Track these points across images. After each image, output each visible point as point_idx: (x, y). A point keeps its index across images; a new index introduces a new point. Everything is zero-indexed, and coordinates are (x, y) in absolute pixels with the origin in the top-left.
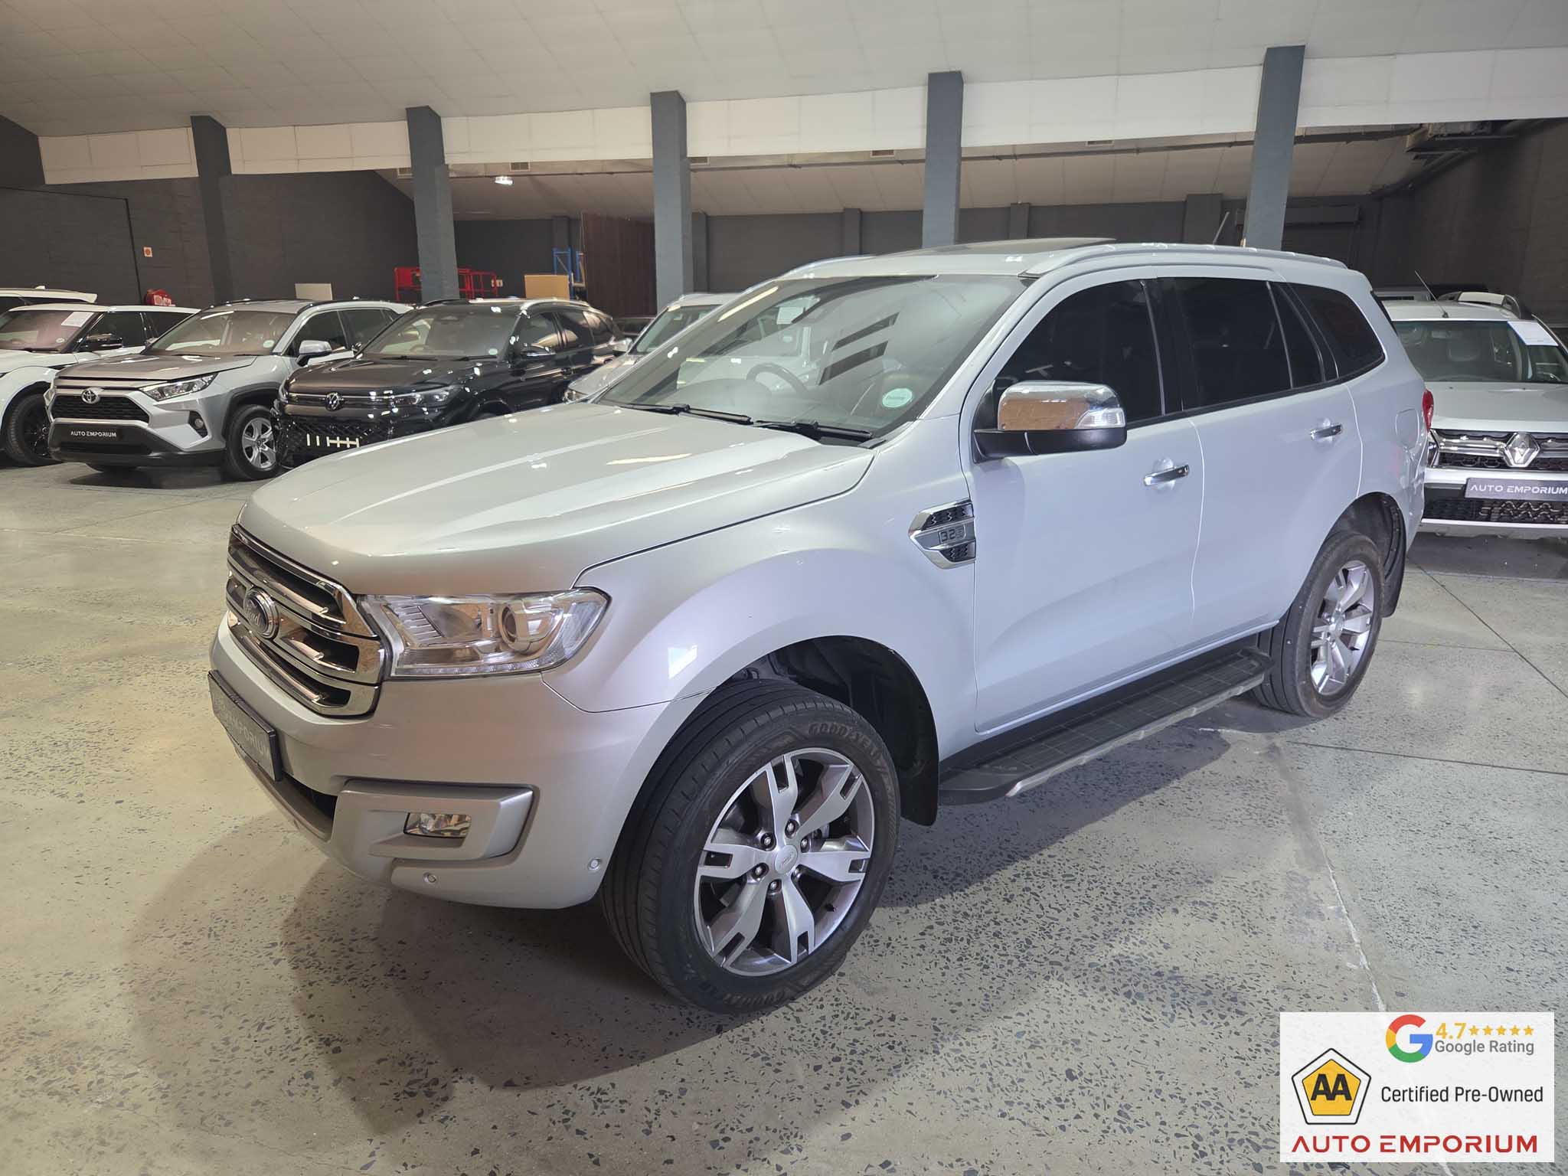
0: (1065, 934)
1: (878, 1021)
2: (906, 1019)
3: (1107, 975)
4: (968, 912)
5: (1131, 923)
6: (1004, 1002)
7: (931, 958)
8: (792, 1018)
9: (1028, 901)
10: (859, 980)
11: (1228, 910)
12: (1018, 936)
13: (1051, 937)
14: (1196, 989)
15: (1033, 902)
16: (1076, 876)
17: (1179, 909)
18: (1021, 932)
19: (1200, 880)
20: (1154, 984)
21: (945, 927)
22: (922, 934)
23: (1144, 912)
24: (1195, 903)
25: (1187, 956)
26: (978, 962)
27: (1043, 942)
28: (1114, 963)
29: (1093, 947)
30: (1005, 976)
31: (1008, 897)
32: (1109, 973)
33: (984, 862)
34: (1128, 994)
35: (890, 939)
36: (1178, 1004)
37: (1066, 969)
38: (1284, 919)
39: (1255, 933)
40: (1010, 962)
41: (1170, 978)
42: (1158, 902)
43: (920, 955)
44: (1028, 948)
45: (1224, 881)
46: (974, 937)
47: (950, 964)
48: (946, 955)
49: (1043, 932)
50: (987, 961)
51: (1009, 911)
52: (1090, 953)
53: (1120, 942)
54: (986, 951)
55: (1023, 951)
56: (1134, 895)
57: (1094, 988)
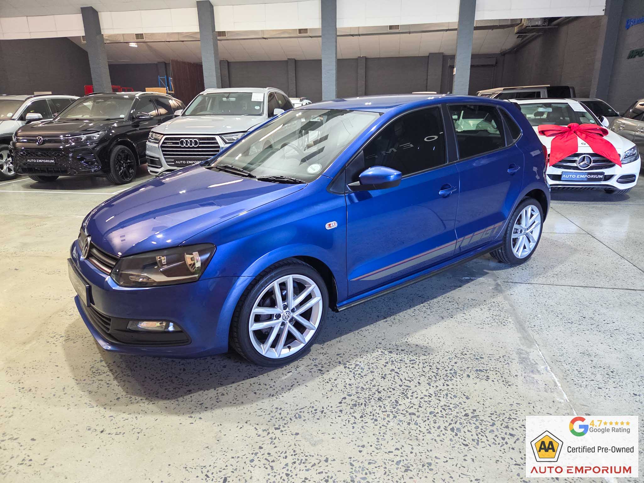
0: (415, 395)
1: (319, 463)
2: (334, 460)
3: (440, 418)
4: (364, 386)
5: (448, 385)
6: (388, 442)
7: (346, 417)
8: (269, 467)
9: (394, 377)
10: (307, 436)
11: (494, 373)
12: (390, 399)
13: (408, 398)
14: (487, 423)
15: (396, 377)
17: (470, 374)
18: (392, 396)
19: (478, 357)
20: (465, 422)
21: (352, 397)
22: (340, 403)
23: (453, 378)
24: (477, 370)
25: (478, 403)
26: (372, 417)
27: (404, 401)
28: (443, 410)
29: (430, 401)
30: (386, 425)
31: (383, 376)
32: (441, 417)
34: (452, 430)
35: (323, 408)
36: (480, 433)
37: (418, 417)
38: (522, 375)
39: (509, 385)
40: (388, 416)
41: (472, 417)
42: (459, 372)
43: (340, 416)
44: (397, 405)
45: (489, 357)
46: (368, 402)
47: (356, 421)
48: (354, 415)
49: (403, 395)
50: (376, 416)
51: (385, 384)
52: (429, 406)
53: (444, 397)
54: (375, 410)
55: (394, 408)
56: (447, 369)
57: (434, 427)
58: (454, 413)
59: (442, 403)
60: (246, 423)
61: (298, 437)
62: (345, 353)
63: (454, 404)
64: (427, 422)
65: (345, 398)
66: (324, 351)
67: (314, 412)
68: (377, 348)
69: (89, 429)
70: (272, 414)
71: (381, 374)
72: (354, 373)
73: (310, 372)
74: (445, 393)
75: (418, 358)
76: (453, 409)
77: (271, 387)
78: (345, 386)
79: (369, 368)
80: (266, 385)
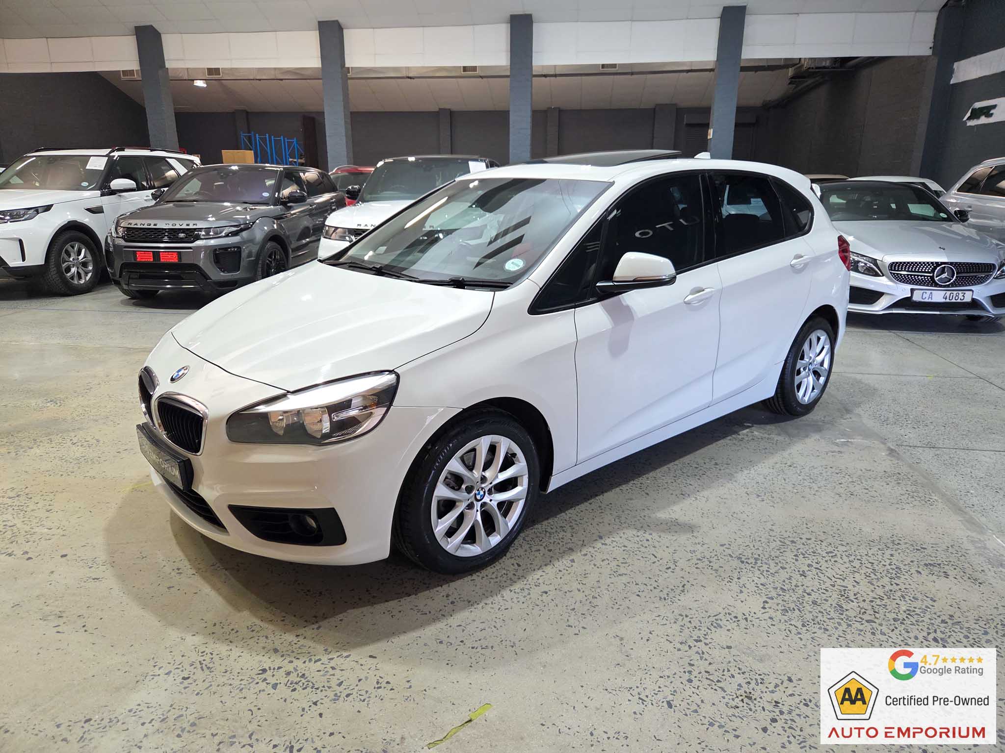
0: (860, 597)
1: (782, 684)
2: (800, 680)
4: (783, 587)
5: (897, 585)
7: (783, 626)
8: (717, 688)
9: (817, 574)
10: (745, 650)
11: (951, 568)
12: (830, 602)
13: (853, 602)
15: (819, 574)
16: (836, 552)
17: (919, 570)
18: (829, 599)
19: (918, 548)
21: (775, 601)
22: (764, 608)
23: (898, 575)
24: (926, 565)
25: (951, 606)
26: (818, 626)
27: (850, 605)
28: (908, 616)
29: (886, 606)
30: (844, 636)
31: (801, 573)
32: (911, 624)
33: (768, 548)
34: (935, 640)
35: (744, 614)
37: (880, 625)
38: (990, 570)
39: (981, 583)
40: (839, 624)
41: (953, 624)
42: (902, 566)
43: (774, 625)
44: (843, 611)
45: (932, 547)
46: (801, 607)
47: (799, 631)
48: (792, 623)
49: (843, 597)
50: (823, 624)
51: (810, 583)
52: (887, 611)
53: (900, 600)
54: (817, 617)
55: (842, 614)
56: (883, 563)
57: (910, 638)
58: (926, 619)
59: (904, 608)
60: (650, 633)
61: (734, 651)
62: (730, 543)
63: (919, 609)
64: (896, 631)
65: (765, 602)
66: (699, 540)
67: (734, 619)
68: (771, 536)
69: (441, 642)
70: (680, 623)
71: (796, 570)
72: (759, 570)
73: (696, 568)
74: (899, 594)
75: (836, 550)
76: (922, 615)
77: (655, 588)
78: (758, 587)
79: (777, 563)
80: (646, 585)
